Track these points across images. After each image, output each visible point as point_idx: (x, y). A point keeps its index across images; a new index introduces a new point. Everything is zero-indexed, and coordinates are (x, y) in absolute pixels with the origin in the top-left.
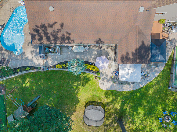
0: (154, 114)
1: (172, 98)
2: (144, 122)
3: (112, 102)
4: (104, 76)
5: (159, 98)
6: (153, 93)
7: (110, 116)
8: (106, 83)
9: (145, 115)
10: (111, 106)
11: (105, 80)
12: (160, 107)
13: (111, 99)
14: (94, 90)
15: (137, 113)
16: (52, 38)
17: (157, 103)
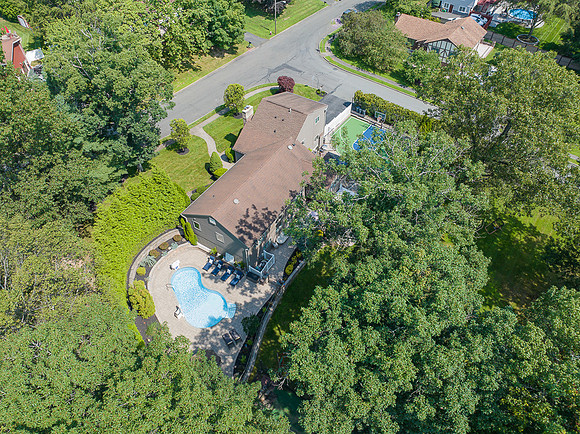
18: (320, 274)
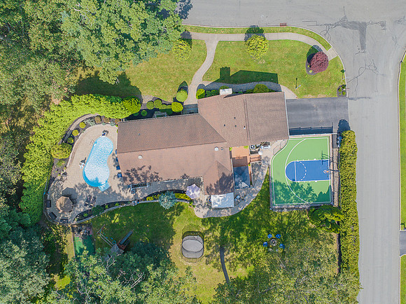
0: (259, 238)
1: (276, 219)
2: (249, 248)
3: (210, 229)
4: (199, 203)
5: (261, 220)
6: (254, 216)
7: (210, 246)
8: (202, 210)
9: (248, 240)
10: (210, 234)
11: (200, 207)
12: (263, 230)
13: (210, 226)
14: (190, 219)
15: (239, 238)
16: (142, 178)
17: (260, 226)
18: (166, 214)
